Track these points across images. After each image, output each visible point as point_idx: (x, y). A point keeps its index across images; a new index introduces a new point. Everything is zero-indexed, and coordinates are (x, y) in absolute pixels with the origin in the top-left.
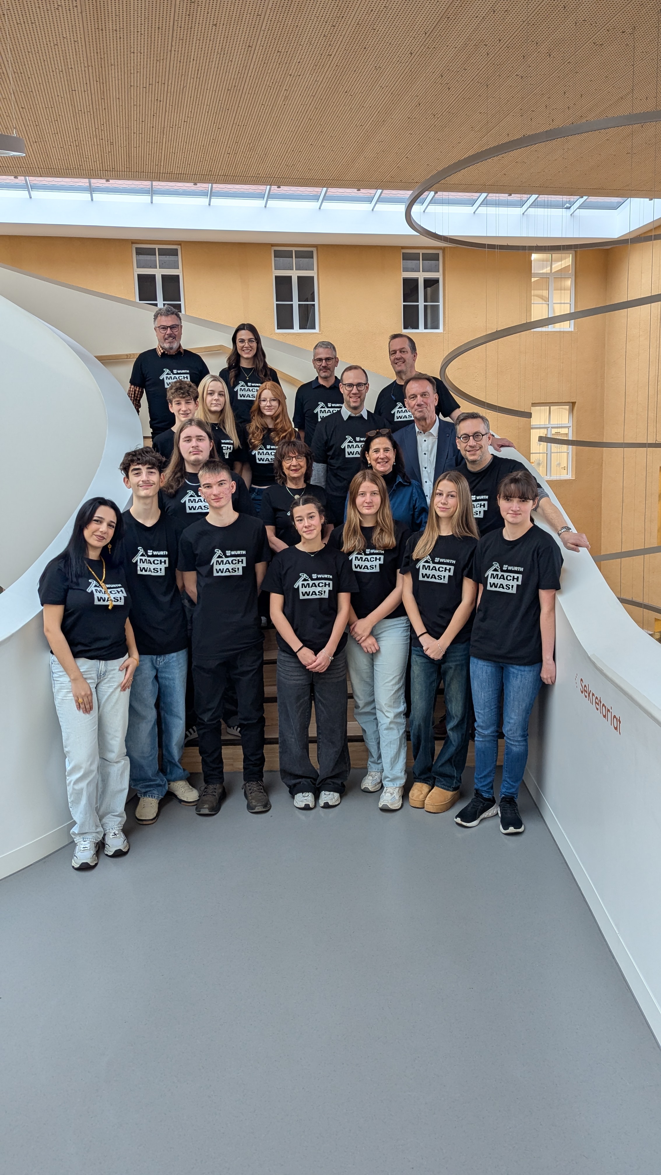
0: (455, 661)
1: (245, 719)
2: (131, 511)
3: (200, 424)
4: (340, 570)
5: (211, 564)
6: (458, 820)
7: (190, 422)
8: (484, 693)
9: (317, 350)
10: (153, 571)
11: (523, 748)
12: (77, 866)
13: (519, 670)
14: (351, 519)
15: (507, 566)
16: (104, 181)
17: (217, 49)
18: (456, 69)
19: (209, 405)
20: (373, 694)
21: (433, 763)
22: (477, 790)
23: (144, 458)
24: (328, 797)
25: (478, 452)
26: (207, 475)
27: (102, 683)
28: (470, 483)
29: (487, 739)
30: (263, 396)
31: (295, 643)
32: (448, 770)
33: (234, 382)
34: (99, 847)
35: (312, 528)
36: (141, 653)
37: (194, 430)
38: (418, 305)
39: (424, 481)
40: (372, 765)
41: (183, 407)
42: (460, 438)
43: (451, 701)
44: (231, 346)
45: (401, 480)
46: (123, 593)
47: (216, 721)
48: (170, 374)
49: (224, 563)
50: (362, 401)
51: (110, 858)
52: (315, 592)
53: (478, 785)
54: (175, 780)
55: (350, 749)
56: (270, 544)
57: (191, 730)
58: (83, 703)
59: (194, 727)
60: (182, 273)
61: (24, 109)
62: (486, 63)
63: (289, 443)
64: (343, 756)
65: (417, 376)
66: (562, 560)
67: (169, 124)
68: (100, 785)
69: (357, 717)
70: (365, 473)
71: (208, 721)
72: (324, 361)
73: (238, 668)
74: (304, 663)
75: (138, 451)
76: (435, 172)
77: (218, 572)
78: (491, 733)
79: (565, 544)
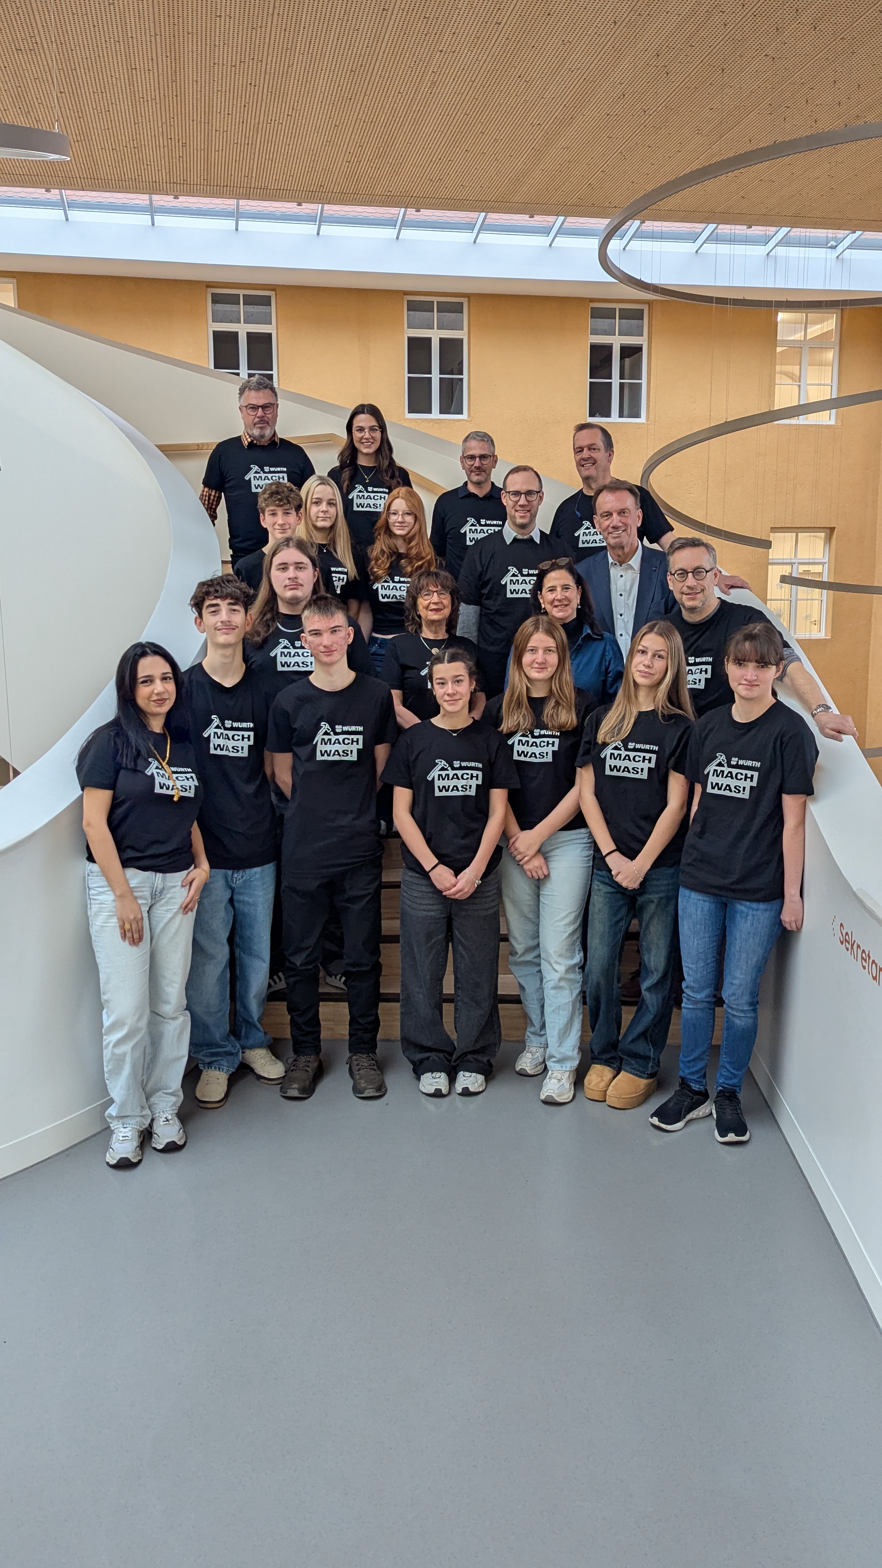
0: (658, 893)
1: (354, 965)
2: (204, 664)
3: (301, 546)
4: (494, 756)
5: (314, 743)
6: (655, 1121)
7: (287, 541)
8: (697, 940)
9: (467, 444)
10: (231, 749)
11: (751, 1021)
12: (113, 1162)
13: (749, 908)
14: (514, 684)
15: (737, 759)
16: (171, 198)
17: (337, 13)
18: (679, 45)
19: (314, 519)
20: (538, 937)
21: (620, 1038)
22: (683, 1079)
23: (224, 589)
24: (468, 1080)
25: (699, 596)
26: (316, 617)
27: (158, 905)
28: (685, 640)
29: (699, 1006)
30: (393, 508)
31: (427, 858)
32: (641, 1047)
33: (348, 485)
34: (144, 1138)
35: (456, 697)
36: (212, 866)
37: (291, 555)
38: (611, 383)
39: (619, 634)
40: (532, 1037)
41: (280, 519)
42: (674, 575)
43: (649, 950)
44: (344, 435)
45: (589, 631)
46: (193, 780)
47: (314, 965)
48: (259, 473)
49: (332, 742)
50: (533, 517)
51: (159, 1154)
52: (456, 786)
53: (685, 1072)
54: (252, 1047)
55: (501, 1013)
56: (398, 719)
57: (275, 977)
58: (131, 930)
59: (280, 974)
60: (275, 331)
61: (63, 94)
62: (722, 38)
63: (429, 574)
64: (492, 1023)
65: (612, 485)
66: (817, 752)
67: (266, 118)
68: (148, 1050)
69: (513, 969)
70: (538, 620)
71: (301, 965)
72: (477, 459)
73: (345, 891)
74: (439, 886)
75: (216, 579)
76: (643, 193)
77: (322, 755)
78: (706, 997)
79: (822, 730)
